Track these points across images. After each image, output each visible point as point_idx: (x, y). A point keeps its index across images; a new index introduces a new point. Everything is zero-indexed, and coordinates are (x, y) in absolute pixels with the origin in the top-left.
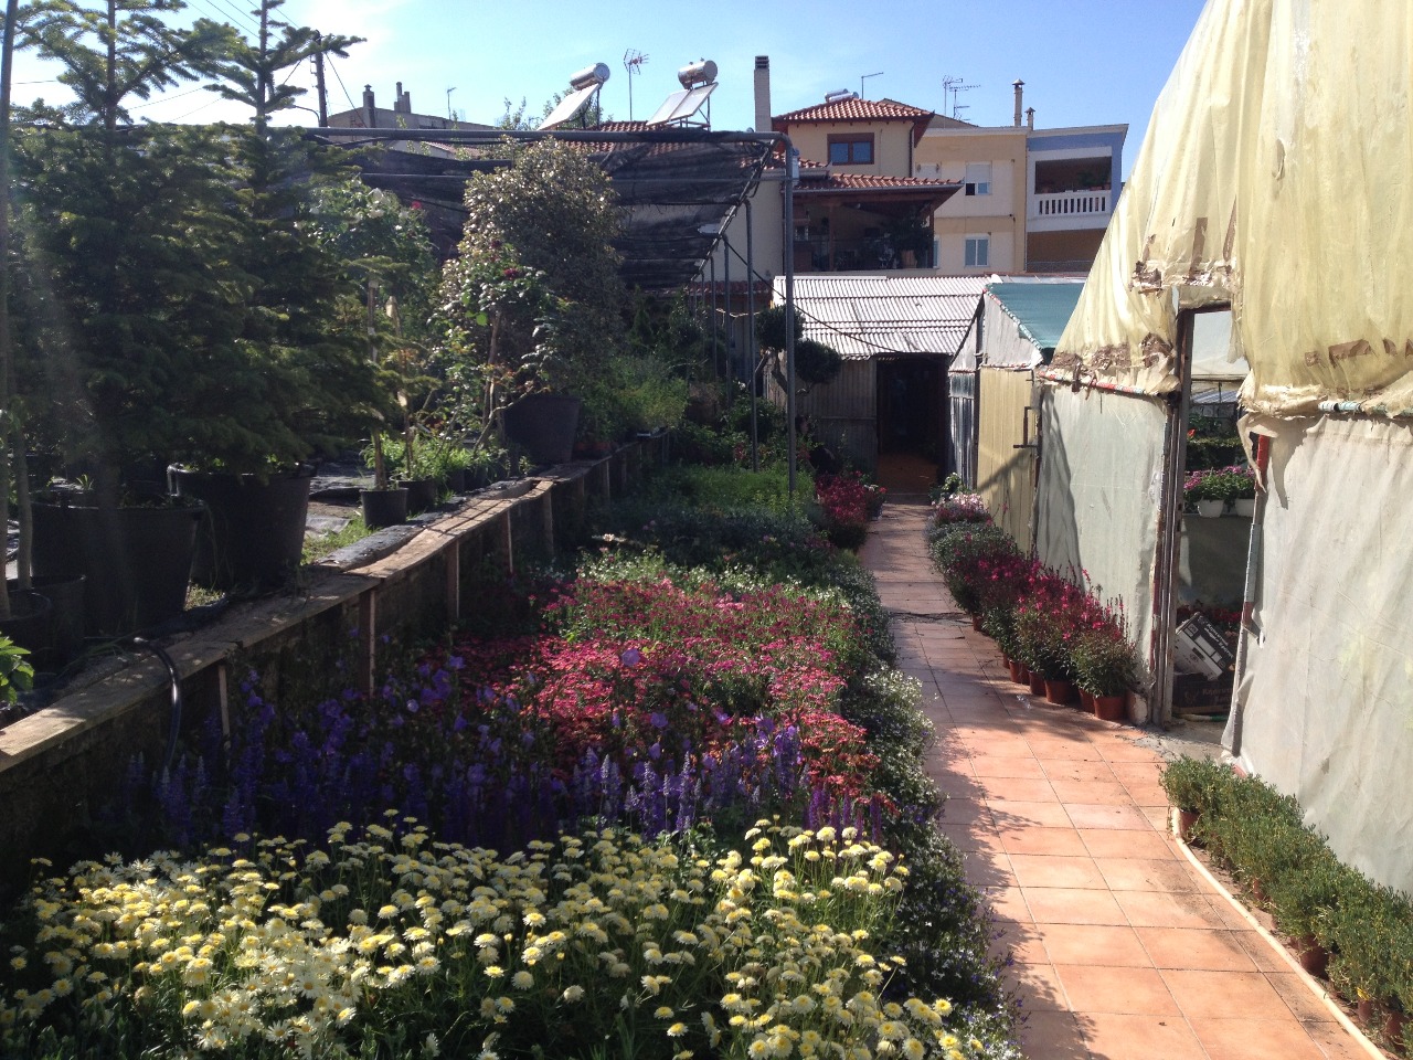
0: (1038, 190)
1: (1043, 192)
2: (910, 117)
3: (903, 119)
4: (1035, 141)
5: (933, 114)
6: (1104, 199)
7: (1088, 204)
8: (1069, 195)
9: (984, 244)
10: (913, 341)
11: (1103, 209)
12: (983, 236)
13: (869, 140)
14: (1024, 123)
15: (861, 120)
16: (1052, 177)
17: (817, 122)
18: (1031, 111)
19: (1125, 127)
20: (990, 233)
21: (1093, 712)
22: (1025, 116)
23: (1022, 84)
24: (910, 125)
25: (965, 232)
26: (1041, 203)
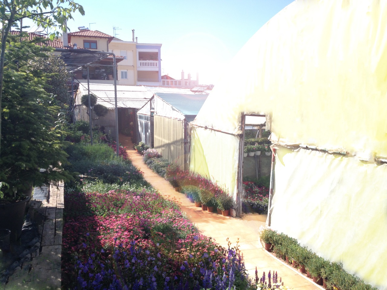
0: (140, 59)
1: (141, 60)
2: (107, 37)
3: (105, 38)
4: (138, 46)
5: (114, 37)
6: (156, 63)
7: (153, 64)
8: (147, 61)
9: (126, 73)
10: (125, 104)
11: (157, 66)
12: (126, 71)
13: (96, 42)
14: (135, 41)
15: (93, 37)
16: (143, 56)
17: (80, 36)
18: (137, 38)
19: (161, 45)
20: (127, 70)
21: (221, 214)
22: (135, 39)
23: (134, 30)
24: (107, 39)
25: (121, 69)
26: (140, 63)
